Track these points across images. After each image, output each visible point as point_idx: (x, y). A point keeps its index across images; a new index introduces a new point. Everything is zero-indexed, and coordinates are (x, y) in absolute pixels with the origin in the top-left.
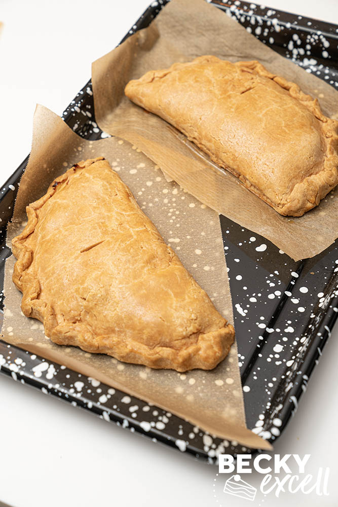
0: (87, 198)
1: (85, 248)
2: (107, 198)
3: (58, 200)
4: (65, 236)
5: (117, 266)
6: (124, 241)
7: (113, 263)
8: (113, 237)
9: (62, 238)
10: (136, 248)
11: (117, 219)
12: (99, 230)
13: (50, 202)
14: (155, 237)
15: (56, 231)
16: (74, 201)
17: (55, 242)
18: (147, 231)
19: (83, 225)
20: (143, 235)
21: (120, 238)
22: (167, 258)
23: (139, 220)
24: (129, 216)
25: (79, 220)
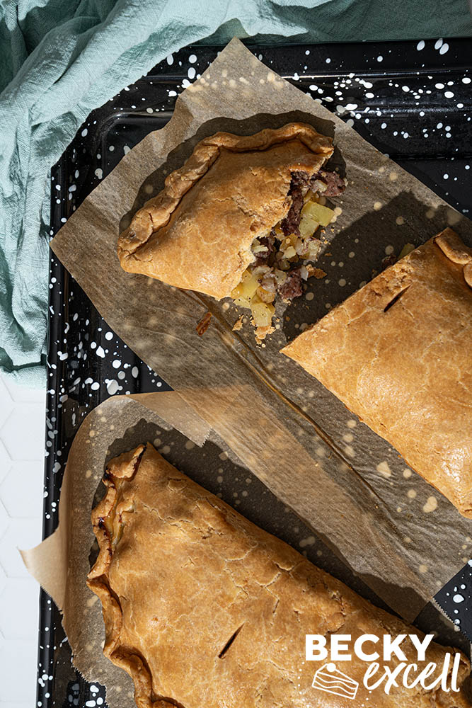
0: (174, 558)
1: (222, 648)
2: (202, 545)
3: (132, 572)
4: (182, 637)
5: (282, 662)
6: (267, 615)
7: (274, 660)
8: (249, 614)
9: (179, 640)
10: (289, 618)
11: (238, 579)
12: (224, 610)
13: (121, 574)
14: (303, 581)
15: (164, 631)
16: (158, 569)
17: (172, 650)
18: (286, 576)
19: (197, 611)
20: (286, 590)
21: (261, 611)
22: (336, 609)
23: (265, 561)
24: (248, 562)
25: (185, 602)
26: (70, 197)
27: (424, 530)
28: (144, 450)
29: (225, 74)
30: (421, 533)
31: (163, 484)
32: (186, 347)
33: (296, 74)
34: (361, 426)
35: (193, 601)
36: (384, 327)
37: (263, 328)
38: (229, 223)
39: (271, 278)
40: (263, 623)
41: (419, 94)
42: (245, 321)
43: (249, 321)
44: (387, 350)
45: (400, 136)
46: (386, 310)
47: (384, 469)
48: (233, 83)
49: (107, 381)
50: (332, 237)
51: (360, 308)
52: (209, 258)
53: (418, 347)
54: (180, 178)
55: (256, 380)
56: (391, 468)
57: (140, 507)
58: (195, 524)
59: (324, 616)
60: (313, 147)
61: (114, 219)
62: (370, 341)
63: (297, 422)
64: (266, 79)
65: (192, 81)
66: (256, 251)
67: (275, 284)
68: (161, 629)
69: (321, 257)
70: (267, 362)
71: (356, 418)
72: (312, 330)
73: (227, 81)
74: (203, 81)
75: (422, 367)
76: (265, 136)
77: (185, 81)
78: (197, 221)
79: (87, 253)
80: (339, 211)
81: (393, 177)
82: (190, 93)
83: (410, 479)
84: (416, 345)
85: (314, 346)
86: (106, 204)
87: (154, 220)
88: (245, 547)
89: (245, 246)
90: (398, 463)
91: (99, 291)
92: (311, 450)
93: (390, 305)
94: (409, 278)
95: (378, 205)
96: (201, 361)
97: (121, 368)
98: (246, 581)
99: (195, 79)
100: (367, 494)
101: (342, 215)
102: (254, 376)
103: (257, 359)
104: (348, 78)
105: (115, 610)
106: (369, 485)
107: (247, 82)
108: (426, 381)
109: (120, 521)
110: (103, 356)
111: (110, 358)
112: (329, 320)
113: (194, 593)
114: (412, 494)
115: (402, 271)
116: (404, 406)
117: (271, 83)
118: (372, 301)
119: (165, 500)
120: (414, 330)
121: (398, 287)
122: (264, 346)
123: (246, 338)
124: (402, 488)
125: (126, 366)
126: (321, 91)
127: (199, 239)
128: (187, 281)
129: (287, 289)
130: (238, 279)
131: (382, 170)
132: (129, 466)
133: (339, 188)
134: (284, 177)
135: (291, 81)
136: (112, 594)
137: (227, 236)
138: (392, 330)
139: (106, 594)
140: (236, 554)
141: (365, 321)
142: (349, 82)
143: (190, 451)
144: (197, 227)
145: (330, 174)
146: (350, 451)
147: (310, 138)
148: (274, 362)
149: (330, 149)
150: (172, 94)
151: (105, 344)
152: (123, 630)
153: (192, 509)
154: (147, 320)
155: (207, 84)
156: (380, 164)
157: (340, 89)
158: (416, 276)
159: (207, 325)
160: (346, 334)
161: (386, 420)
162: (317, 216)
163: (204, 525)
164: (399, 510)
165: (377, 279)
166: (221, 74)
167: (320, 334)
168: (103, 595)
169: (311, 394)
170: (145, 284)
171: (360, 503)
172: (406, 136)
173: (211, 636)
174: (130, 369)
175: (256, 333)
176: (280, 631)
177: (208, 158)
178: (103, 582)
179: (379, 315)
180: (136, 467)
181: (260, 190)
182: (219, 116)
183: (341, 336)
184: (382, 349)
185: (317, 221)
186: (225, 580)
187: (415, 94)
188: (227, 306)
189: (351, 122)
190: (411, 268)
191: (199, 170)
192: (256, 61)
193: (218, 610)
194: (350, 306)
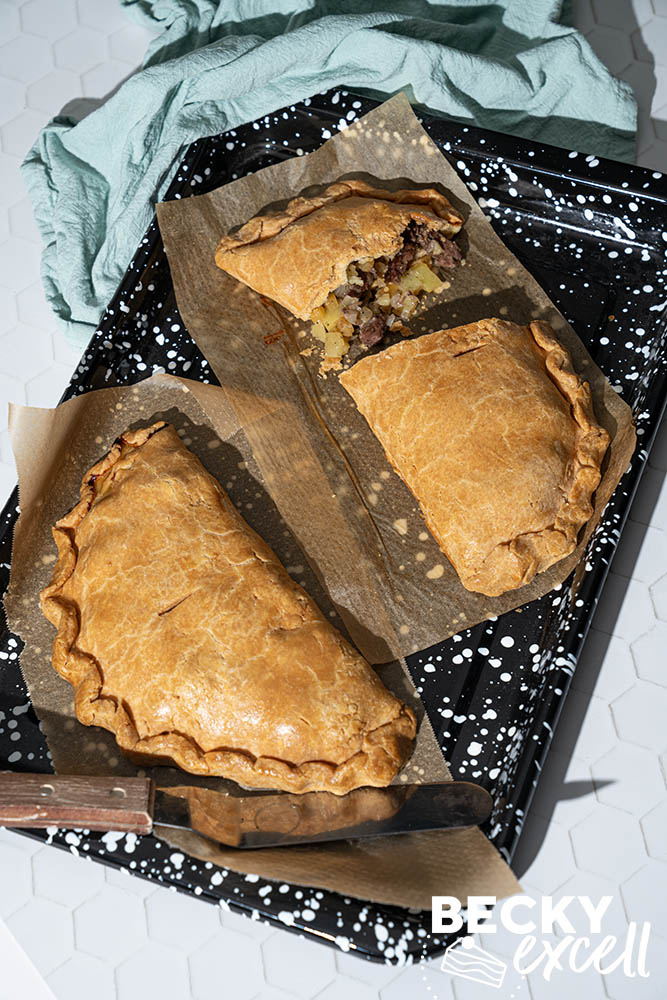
0: (153, 512)
2: (187, 510)
3: (105, 518)
4: (128, 586)
5: (221, 636)
6: (225, 588)
7: (214, 631)
8: (207, 583)
9: (124, 590)
10: (247, 599)
11: (208, 549)
12: (183, 573)
13: (92, 521)
14: (274, 573)
15: (113, 578)
16: (133, 519)
17: (113, 598)
18: (259, 564)
19: (155, 565)
20: (254, 574)
21: (218, 583)
22: (297, 610)
23: (244, 544)
24: (226, 539)
25: (147, 555)
26: (193, 183)
27: (420, 593)
28: (166, 425)
29: (381, 125)
30: (416, 595)
31: (172, 452)
32: (247, 351)
33: (448, 144)
34: (395, 477)
35: (155, 555)
36: (447, 368)
37: (330, 361)
38: (334, 237)
39: (356, 310)
40: (217, 594)
41: (561, 205)
42: (316, 352)
43: (319, 353)
44: (442, 389)
45: (531, 243)
46: (455, 356)
47: (401, 526)
48: (386, 135)
49: (155, 366)
50: (431, 305)
51: (431, 346)
52: (303, 263)
53: (475, 395)
54: (303, 202)
55: (304, 403)
56: (408, 526)
57: (139, 464)
58: (188, 489)
59: (283, 611)
60: (442, 213)
61: (225, 224)
62: (430, 376)
63: (330, 455)
64: (418, 141)
65: (349, 123)
66: (352, 282)
67: (358, 318)
68: (111, 576)
69: (414, 319)
70: (323, 393)
71: (390, 468)
72: (378, 355)
73: (382, 132)
74: (359, 125)
75: (473, 413)
76: (400, 194)
77: (342, 121)
78: (304, 228)
79: (186, 237)
80: (447, 285)
81: (511, 272)
82: (342, 137)
83: (424, 542)
84: (473, 393)
85: (373, 370)
86: (223, 207)
87: (264, 228)
88: (229, 527)
89: (342, 265)
90: (418, 523)
91: (184, 277)
92: (334, 484)
93: (461, 354)
94: (490, 337)
95: (487, 292)
96: (257, 367)
97: (175, 359)
98: (217, 555)
99: (352, 121)
100: (375, 541)
101: (449, 290)
102: (304, 399)
103: (313, 386)
104: (496, 162)
105: (71, 556)
106: (380, 534)
107: (400, 139)
108: (472, 427)
109: (113, 479)
110: (161, 343)
111: (167, 347)
112: (397, 349)
113: (158, 549)
114: (421, 557)
115: (486, 329)
116: (442, 446)
117: (422, 147)
118: (446, 345)
119: (166, 463)
120: (477, 380)
121: (476, 341)
122: (325, 377)
123: (311, 366)
124: (413, 547)
125: (180, 359)
126: (467, 173)
127: (300, 244)
128: (273, 283)
129: (370, 328)
130: (323, 297)
131: (502, 263)
132: (144, 431)
133: (454, 259)
134: (403, 218)
135: (443, 150)
136: (73, 545)
137: (328, 248)
138: (456, 373)
139: (68, 541)
140: (217, 529)
141: (433, 358)
142: (496, 167)
143: (210, 450)
144: (302, 233)
145: (449, 242)
146: (373, 499)
147: (442, 205)
148: (329, 395)
149: (458, 220)
150: (326, 134)
151: (168, 333)
152: (69, 582)
153: (191, 477)
154: (220, 319)
155: (362, 131)
156: (503, 257)
157: (486, 175)
158: (497, 338)
159: (277, 339)
160: (409, 364)
161: (419, 460)
162: (422, 277)
163: (196, 494)
164: (402, 567)
165: (459, 328)
166: (378, 123)
167: (384, 360)
168: (64, 543)
169: (355, 436)
170: (232, 291)
171: (364, 544)
172: (537, 244)
173: (160, 592)
174: (183, 363)
175: (322, 363)
176: (232, 606)
177: (337, 194)
178: (70, 532)
179: (448, 358)
180: (150, 436)
181: (376, 220)
182: (364, 170)
183: (403, 367)
184: (440, 385)
185: (423, 282)
186: (196, 546)
187: (557, 203)
188: (303, 334)
189: (489, 218)
190: (495, 330)
191: (325, 200)
192: (416, 122)
193: (176, 570)
194: (423, 342)
